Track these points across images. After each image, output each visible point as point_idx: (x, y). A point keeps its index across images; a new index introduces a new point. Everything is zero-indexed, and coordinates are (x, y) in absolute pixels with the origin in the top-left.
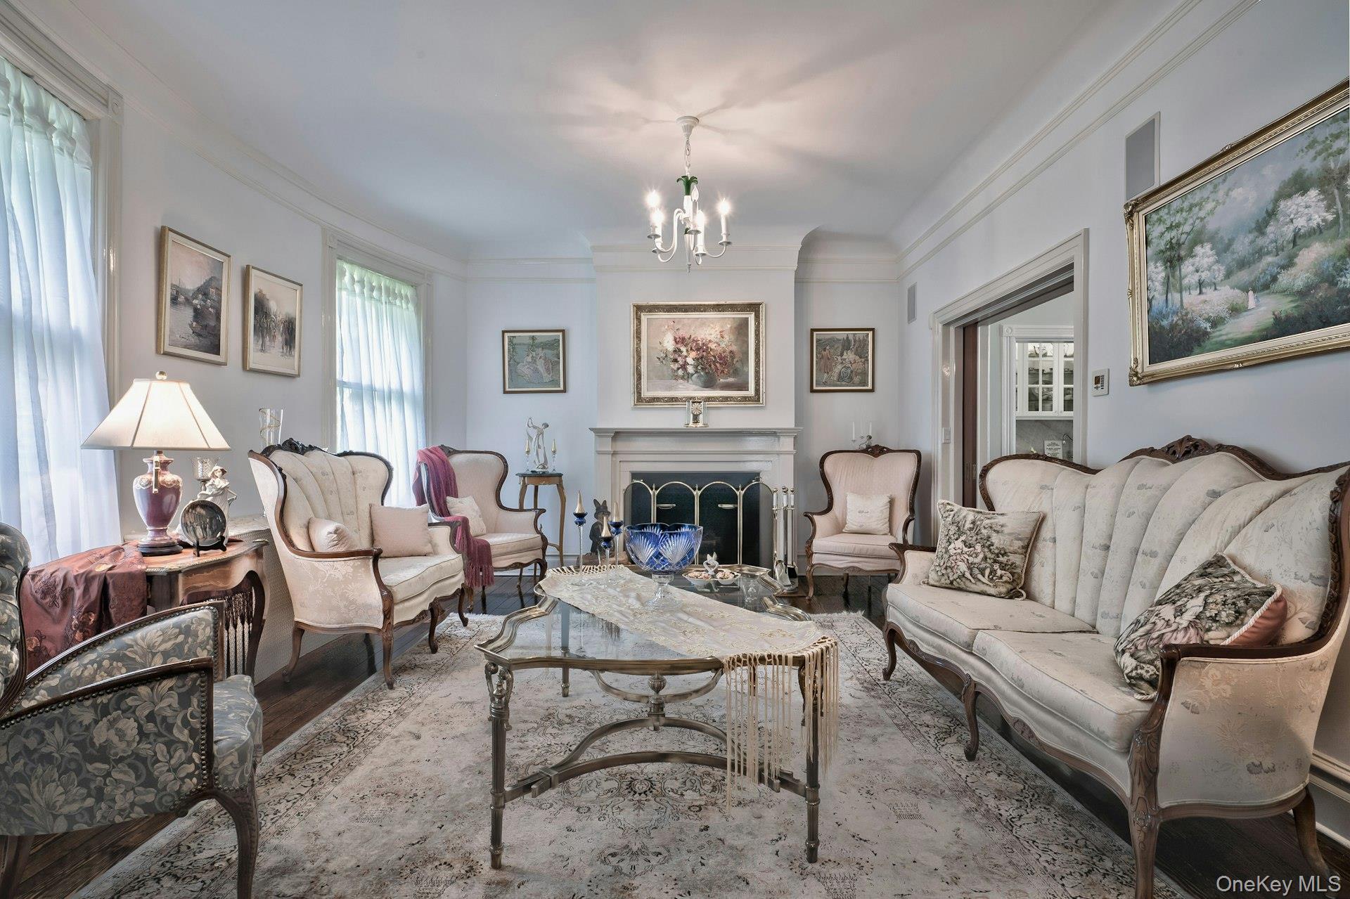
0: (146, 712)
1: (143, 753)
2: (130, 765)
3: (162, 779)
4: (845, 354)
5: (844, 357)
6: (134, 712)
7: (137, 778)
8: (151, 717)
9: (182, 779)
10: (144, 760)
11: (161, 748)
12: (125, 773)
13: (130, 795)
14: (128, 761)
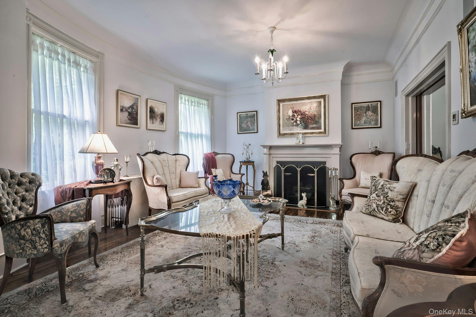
0: (33, 228)
1: (33, 239)
2: (30, 243)
3: (38, 247)
4: (367, 112)
5: (367, 114)
6: (30, 227)
7: (32, 246)
8: (34, 229)
9: (44, 248)
10: (33, 241)
11: (37, 238)
12: (29, 244)
13: (30, 251)
14: (29, 241)
